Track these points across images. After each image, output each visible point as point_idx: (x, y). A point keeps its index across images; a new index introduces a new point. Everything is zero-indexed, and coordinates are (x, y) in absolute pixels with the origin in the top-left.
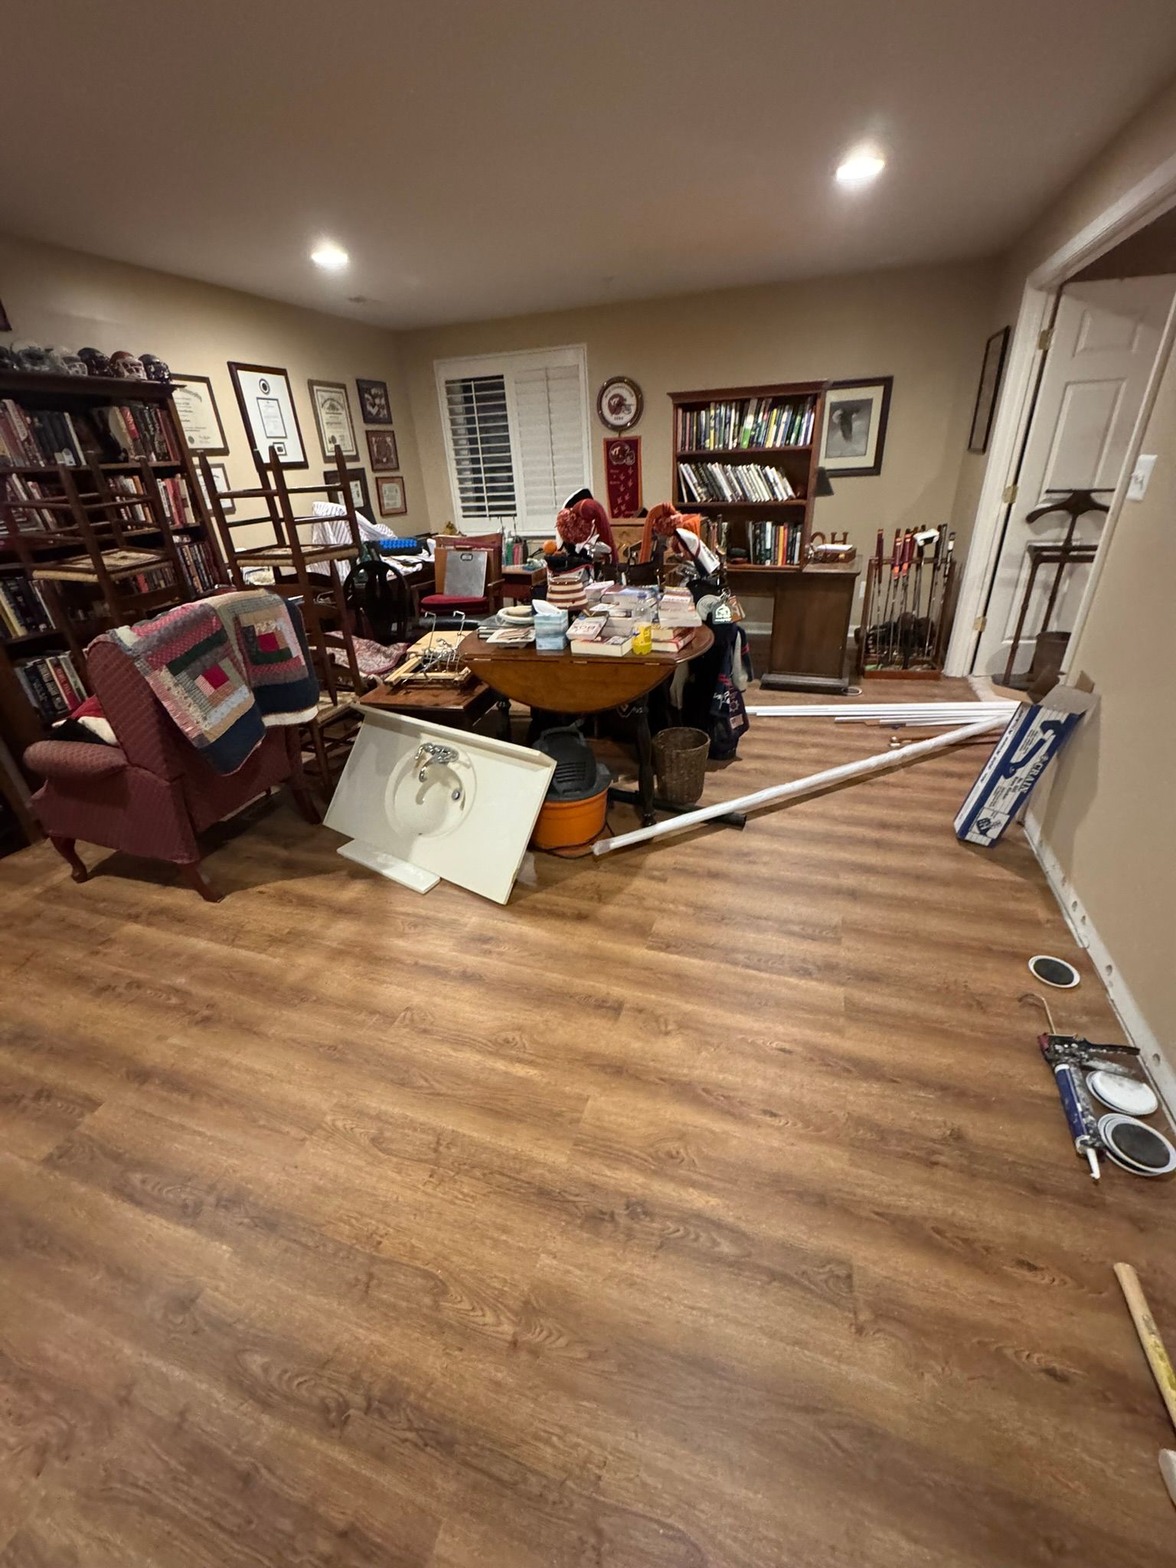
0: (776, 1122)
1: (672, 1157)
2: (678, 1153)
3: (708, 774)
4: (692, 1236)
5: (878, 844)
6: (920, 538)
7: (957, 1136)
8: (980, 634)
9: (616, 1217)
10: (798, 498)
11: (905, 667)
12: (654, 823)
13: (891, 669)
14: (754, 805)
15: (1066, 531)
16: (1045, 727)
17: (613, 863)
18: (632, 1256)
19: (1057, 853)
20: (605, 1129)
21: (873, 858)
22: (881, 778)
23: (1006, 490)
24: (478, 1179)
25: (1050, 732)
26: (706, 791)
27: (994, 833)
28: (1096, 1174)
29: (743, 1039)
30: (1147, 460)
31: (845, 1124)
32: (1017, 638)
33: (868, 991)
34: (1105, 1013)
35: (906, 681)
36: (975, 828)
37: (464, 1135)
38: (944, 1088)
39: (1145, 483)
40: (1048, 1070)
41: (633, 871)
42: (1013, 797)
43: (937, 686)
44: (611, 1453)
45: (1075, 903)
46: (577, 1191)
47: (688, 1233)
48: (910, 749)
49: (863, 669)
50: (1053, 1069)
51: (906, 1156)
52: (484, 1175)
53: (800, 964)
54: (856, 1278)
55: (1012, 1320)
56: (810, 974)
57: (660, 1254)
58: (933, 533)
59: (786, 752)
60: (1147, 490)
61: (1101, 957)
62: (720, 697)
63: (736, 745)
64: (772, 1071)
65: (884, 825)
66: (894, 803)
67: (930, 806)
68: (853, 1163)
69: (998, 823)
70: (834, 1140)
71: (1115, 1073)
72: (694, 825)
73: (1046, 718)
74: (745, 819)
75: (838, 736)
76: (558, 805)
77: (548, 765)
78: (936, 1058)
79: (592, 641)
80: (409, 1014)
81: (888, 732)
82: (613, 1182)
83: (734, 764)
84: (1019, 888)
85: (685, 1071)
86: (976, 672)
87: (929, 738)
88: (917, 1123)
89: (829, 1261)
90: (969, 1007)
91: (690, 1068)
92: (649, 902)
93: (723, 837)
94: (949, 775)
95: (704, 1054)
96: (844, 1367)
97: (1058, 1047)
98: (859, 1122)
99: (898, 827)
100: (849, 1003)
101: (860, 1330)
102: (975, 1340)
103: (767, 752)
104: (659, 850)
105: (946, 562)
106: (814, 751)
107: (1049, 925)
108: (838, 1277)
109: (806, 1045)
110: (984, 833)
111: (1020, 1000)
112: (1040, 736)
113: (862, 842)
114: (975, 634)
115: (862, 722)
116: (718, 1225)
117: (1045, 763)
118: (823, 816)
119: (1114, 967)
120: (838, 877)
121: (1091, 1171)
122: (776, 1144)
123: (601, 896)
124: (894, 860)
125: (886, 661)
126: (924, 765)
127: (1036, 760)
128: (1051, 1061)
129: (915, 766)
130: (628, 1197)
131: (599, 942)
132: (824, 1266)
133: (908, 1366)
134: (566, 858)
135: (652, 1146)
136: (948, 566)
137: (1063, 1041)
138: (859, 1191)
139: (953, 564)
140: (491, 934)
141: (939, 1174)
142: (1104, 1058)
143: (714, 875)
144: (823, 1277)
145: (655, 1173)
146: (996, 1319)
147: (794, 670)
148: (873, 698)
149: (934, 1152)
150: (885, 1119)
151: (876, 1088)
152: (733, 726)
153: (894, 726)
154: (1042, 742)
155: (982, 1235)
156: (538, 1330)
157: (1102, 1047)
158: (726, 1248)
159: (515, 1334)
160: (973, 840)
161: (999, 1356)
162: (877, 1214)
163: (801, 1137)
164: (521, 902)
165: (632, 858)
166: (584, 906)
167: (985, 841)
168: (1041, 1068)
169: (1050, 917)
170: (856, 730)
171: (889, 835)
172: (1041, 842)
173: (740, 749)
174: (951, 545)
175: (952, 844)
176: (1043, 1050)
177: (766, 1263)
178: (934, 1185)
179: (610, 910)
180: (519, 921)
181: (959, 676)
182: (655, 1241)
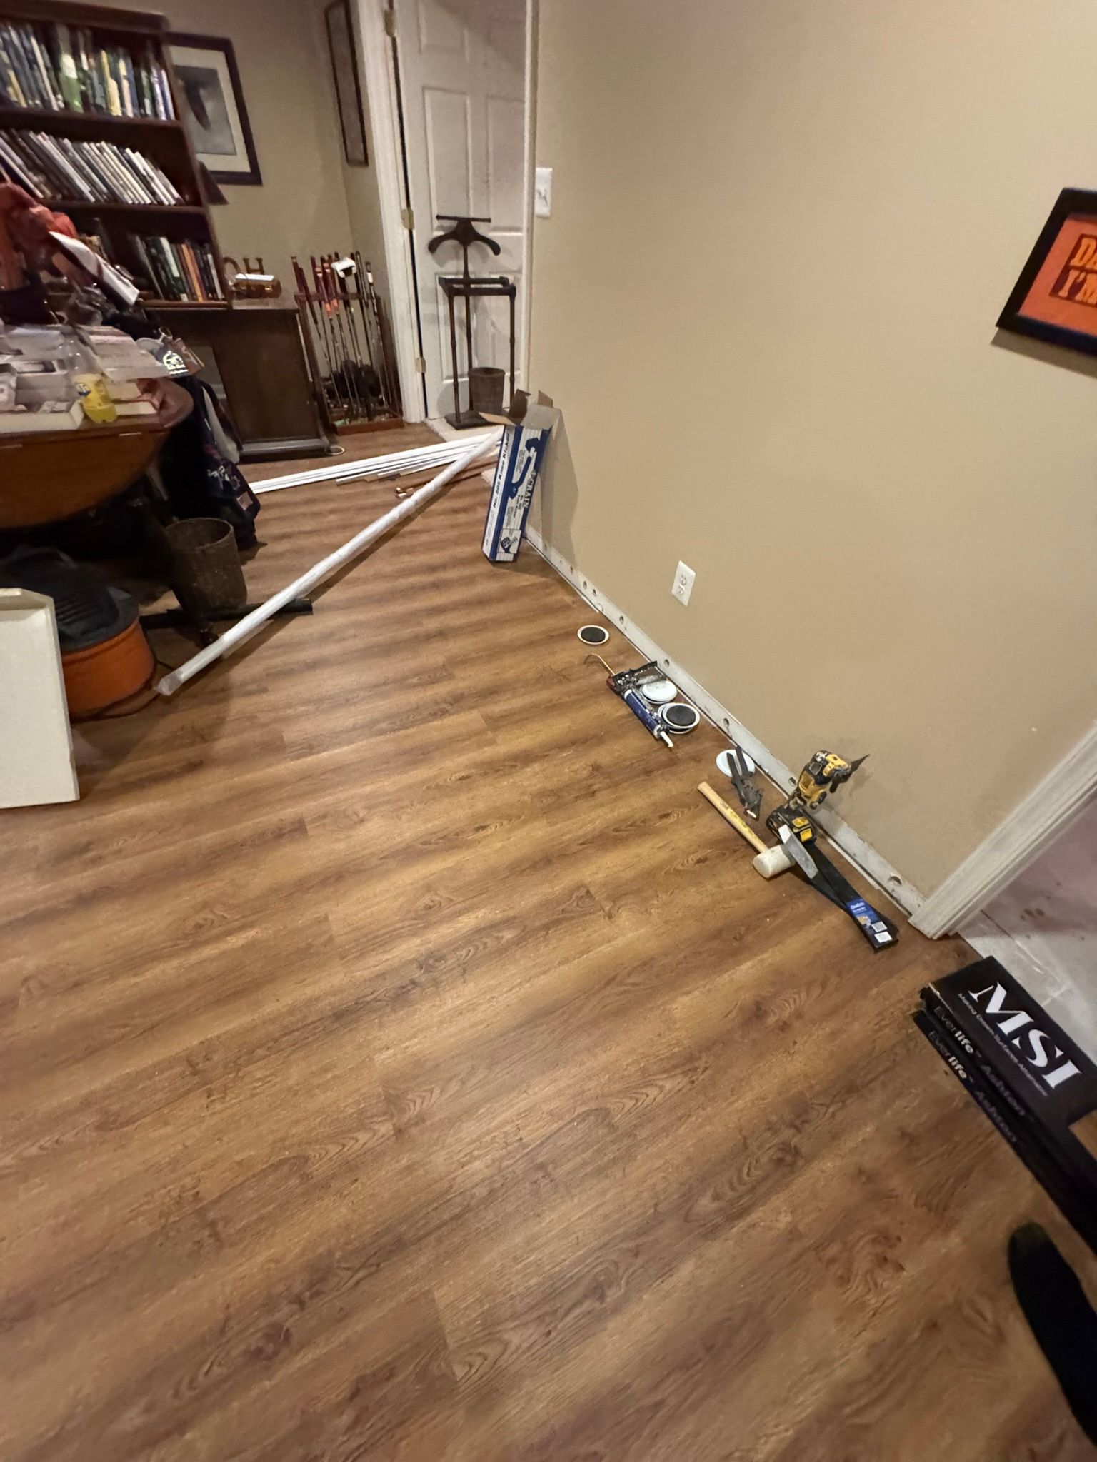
0: (489, 831)
1: (430, 908)
2: (432, 901)
3: (243, 568)
4: (481, 948)
5: (436, 586)
6: (339, 266)
7: (596, 768)
8: (423, 375)
9: (417, 981)
10: (188, 204)
11: (370, 419)
12: (216, 638)
13: (359, 422)
14: (310, 586)
15: (462, 263)
16: (529, 444)
17: (195, 696)
18: (448, 994)
19: (560, 551)
20: (357, 929)
21: (439, 599)
22: (407, 529)
23: (403, 212)
24: (266, 1056)
25: (533, 449)
26: (250, 587)
27: (514, 549)
28: (671, 745)
29: (428, 788)
30: (543, 172)
31: (532, 802)
32: (455, 376)
33: (495, 703)
34: (629, 649)
35: (378, 433)
36: (501, 549)
37: (218, 1037)
38: (574, 743)
39: (548, 197)
40: (620, 700)
41: (224, 694)
42: (520, 512)
43: (405, 434)
44: (518, 1120)
45: (585, 583)
46: (370, 990)
47: (477, 948)
48: (418, 495)
49: (334, 426)
50: (623, 698)
51: (577, 798)
52: (269, 1049)
53: (436, 708)
54: (592, 890)
55: (672, 850)
56: (447, 711)
57: (467, 976)
58: (348, 263)
59: (308, 525)
60: (552, 204)
61: (613, 614)
62: (215, 474)
63: (254, 530)
64: (463, 798)
65: (432, 569)
66: (428, 547)
67: (457, 542)
68: (551, 824)
69: (515, 539)
70: (533, 817)
71: (653, 682)
72: (261, 624)
73: (528, 438)
74: (310, 602)
75: (349, 497)
76: (81, 655)
77: (40, 606)
78: (559, 726)
79: (12, 412)
80: (32, 984)
81: (390, 484)
82: (396, 960)
83: (261, 551)
84: (547, 586)
85: (399, 839)
86: (430, 416)
87: (429, 481)
88: (572, 774)
89: (572, 892)
90: (560, 682)
91: (399, 835)
92: (263, 718)
93: (297, 628)
94: (455, 511)
95: (404, 817)
96: (614, 943)
97: (619, 682)
98: (541, 794)
99: (443, 567)
100: (488, 719)
101: (610, 917)
102: (663, 873)
103: (288, 530)
104: (237, 664)
105: (372, 298)
106: (332, 517)
107: (575, 606)
108: (582, 897)
109: (476, 765)
110: (507, 551)
111: (585, 663)
112: (527, 454)
113: (423, 588)
114: (419, 376)
115: (362, 480)
116: (493, 927)
117: (535, 478)
118: (378, 576)
119: (624, 616)
120: (419, 624)
121: (668, 745)
122: (499, 845)
123: (205, 735)
124: (457, 594)
125: (350, 414)
126: (434, 507)
127: (528, 476)
128: (619, 692)
129: (428, 510)
130: (416, 960)
131: (236, 779)
132: (571, 898)
133: (642, 913)
134: (126, 715)
135: (409, 911)
136: (375, 301)
137: (621, 676)
138: (564, 838)
139: (378, 299)
140: (84, 839)
141: (601, 797)
142: (644, 676)
143: (313, 666)
144: (575, 904)
145: (425, 928)
146: (664, 855)
147: (267, 436)
148: (358, 453)
149: (591, 785)
150: (552, 784)
151: (537, 767)
152: (244, 508)
153: (393, 477)
154: (529, 459)
155: (637, 817)
156: (411, 1105)
157: (639, 670)
158: (508, 935)
159: (394, 1125)
160: (502, 559)
161: (677, 872)
162: (581, 844)
163: (510, 831)
164: (101, 786)
165: (214, 682)
166: (190, 753)
167: (509, 557)
168: (616, 699)
169: (574, 599)
170: (360, 488)
171: (442, 575)
172: (545, 547)
173: (259, 534)
174: (370, 278)
175: (488, 567)
176: (612, 688)
177: (537, 924)
178: (602, 805)
179: (223, 744)
180: (115, 807)
181: (418, 421)
182: (456, 972)
